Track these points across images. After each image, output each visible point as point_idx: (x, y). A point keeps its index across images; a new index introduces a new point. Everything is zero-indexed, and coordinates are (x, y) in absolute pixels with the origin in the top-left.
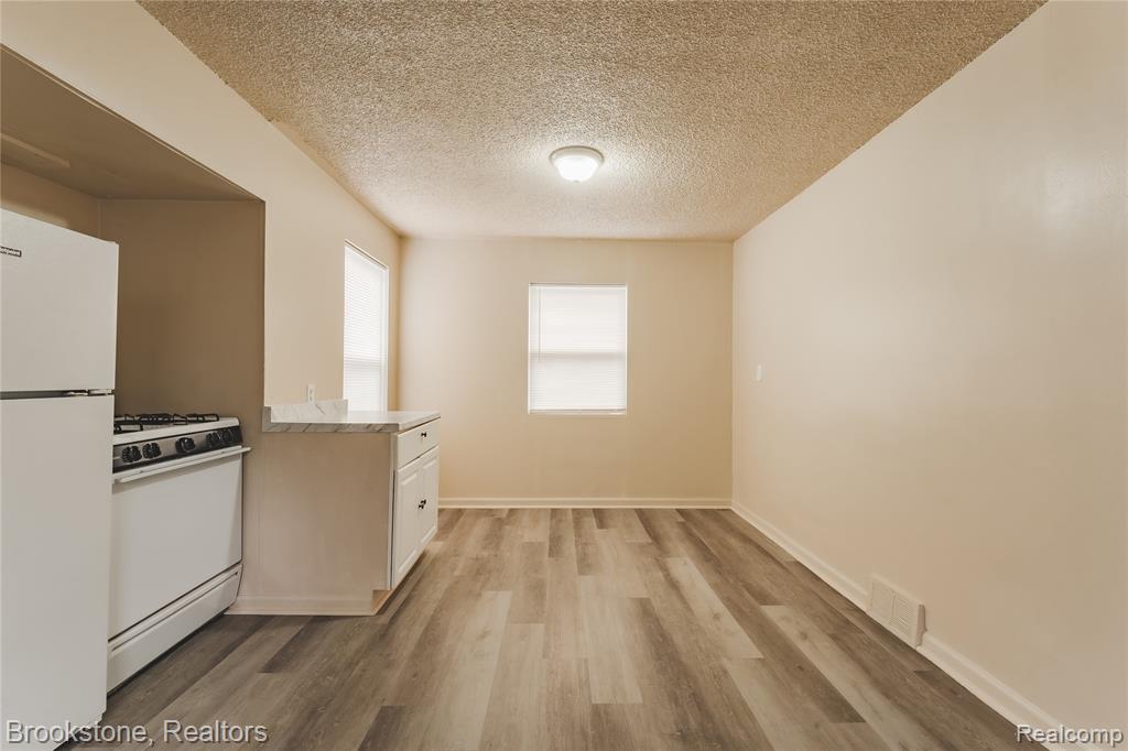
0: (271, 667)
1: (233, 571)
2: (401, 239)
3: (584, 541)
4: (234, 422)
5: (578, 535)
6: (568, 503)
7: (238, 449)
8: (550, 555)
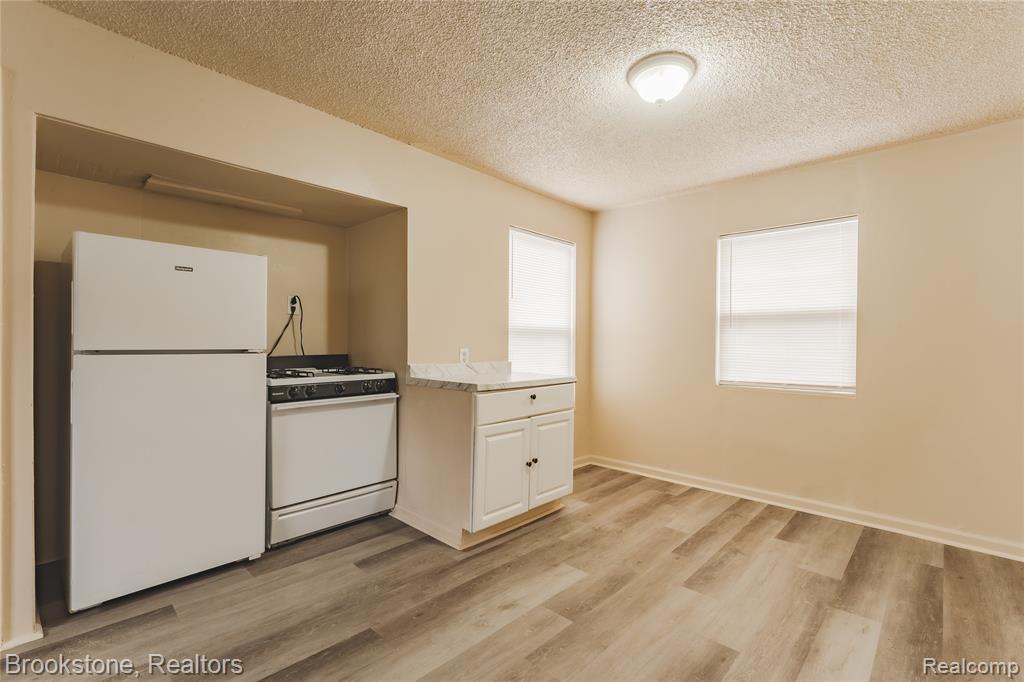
0: (361, 564)
1: (389, 484)
2: (592, 215)
3: (738, 547)
4: (391, 375)
5: (739, 538)
6: (764, 496)
7: (393, 395)
8: (677, 551)
